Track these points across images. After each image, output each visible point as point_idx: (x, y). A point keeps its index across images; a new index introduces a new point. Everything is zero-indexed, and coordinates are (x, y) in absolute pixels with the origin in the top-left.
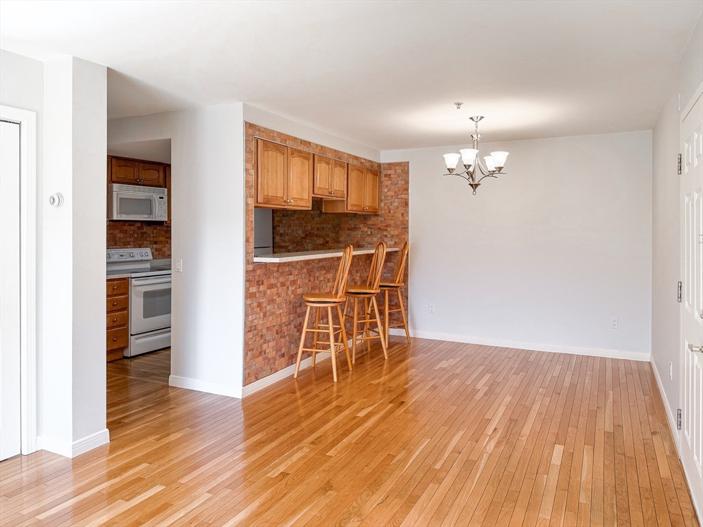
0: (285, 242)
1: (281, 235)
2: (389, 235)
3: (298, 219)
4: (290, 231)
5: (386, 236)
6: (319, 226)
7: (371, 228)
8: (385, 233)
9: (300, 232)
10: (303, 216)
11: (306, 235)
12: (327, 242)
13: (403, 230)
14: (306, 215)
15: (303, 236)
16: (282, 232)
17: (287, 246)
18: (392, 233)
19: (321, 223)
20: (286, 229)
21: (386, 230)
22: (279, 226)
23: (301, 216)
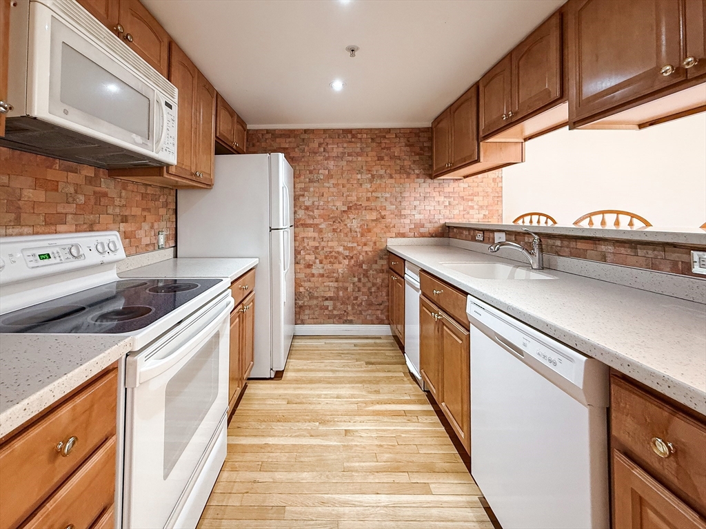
0: (314, 218)
1: (307, 208)
2: (476, 207)
3: (336, 185)
4: (322, 203)
5: (472, 207)
6: (369, 195)
7: (450, 197)
8: (470, 203)
9: (339, 204)
10: (345, 182)
11: (349, 208)
12: (383, 217)
13: (496, 199)
14: (348, 180)
15: (345, 208)
16: (308, 203)
17: (317, 225)
18: (480, 204)
19: (373, 191)
20: (316, 199)
21: (472, 200)
22: (303, 195)
23: (340, 182)
